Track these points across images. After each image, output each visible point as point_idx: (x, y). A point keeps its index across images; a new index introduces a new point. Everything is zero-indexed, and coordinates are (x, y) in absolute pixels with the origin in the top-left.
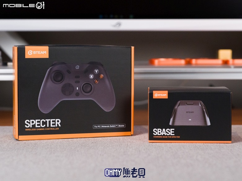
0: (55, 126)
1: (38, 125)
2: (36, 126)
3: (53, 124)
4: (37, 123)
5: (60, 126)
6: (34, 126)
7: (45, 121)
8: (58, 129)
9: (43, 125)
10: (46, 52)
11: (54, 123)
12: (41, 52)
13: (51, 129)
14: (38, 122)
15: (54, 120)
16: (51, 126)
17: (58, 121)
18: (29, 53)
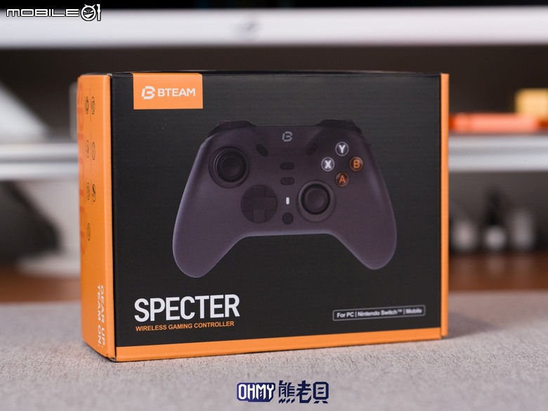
0: (221, 316)
1: (173, 313)
2: (169, 318)
3: (217, 311)
4: (169, 309)
5: (237, 314)
6: (161, 317)
7: (192, 301)
8: (232, 323)
9: (187, 313)
10: (194, 90)
11: (220, 306)
12: (179, 91)
13: (213, 324)
14: (173, 304)
15: (221, 297)
16: (213, 315)
17: (232, 301)
18: (146, 95)
